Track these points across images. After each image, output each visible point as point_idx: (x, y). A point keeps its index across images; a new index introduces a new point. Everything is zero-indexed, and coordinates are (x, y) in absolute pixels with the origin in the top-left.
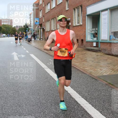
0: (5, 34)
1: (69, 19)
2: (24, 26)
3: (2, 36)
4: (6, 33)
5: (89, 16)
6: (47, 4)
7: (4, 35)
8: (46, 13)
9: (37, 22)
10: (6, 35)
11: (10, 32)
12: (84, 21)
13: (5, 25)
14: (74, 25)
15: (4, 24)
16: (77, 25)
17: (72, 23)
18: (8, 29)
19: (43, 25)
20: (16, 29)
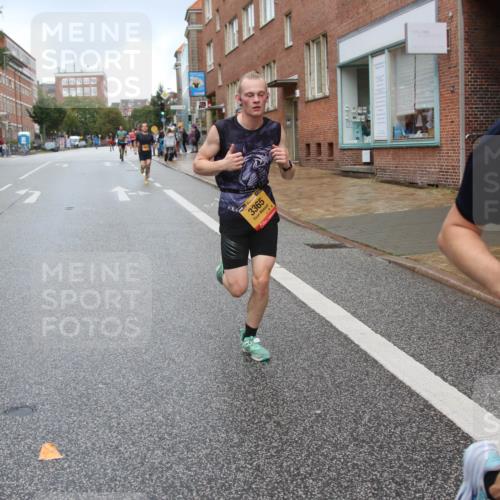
0: (77, 138)
1: (295, 77)
2: (153, 102)
3: (68, 145)
4: (82, 132)
5: (345, 67)
6: (231, 23)
7: (76, 140)
8: (227, 53)
9: (196, 86)
10: (80, 140)
11: (97, 125)
12: (333, 82)
13: (76, 99)
14: (310, 96)
16: (318, 95)
17: (303, 92)
18: (89, 114)
19: (217, 99)
20: (123, 114)
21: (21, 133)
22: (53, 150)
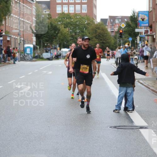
8: (156, 4)
13: (68, 16)
15: (66, 12)
18: (79, 29)
21: (26, 46)
22: (49, 59)
